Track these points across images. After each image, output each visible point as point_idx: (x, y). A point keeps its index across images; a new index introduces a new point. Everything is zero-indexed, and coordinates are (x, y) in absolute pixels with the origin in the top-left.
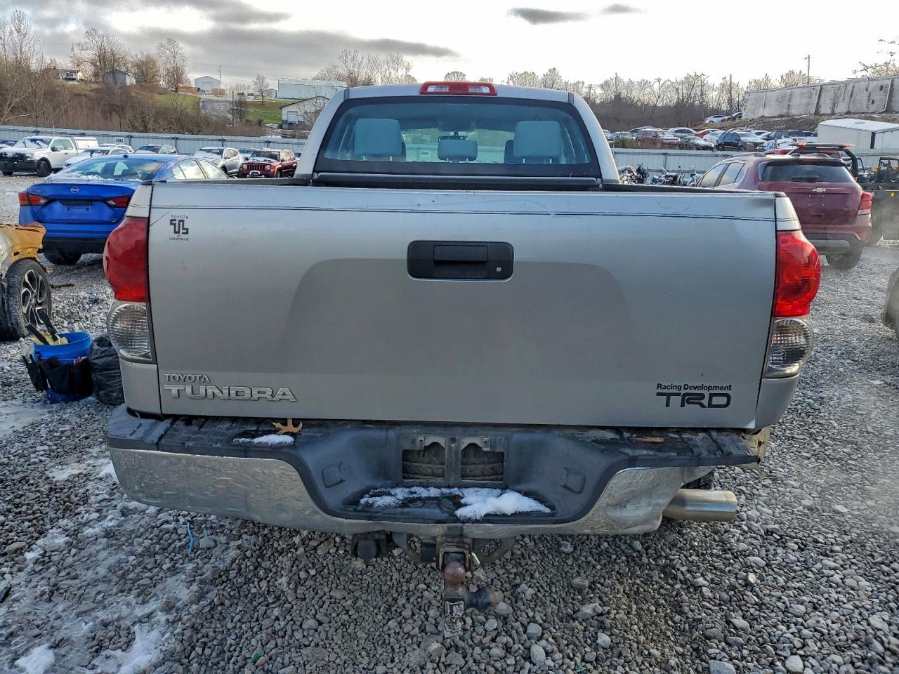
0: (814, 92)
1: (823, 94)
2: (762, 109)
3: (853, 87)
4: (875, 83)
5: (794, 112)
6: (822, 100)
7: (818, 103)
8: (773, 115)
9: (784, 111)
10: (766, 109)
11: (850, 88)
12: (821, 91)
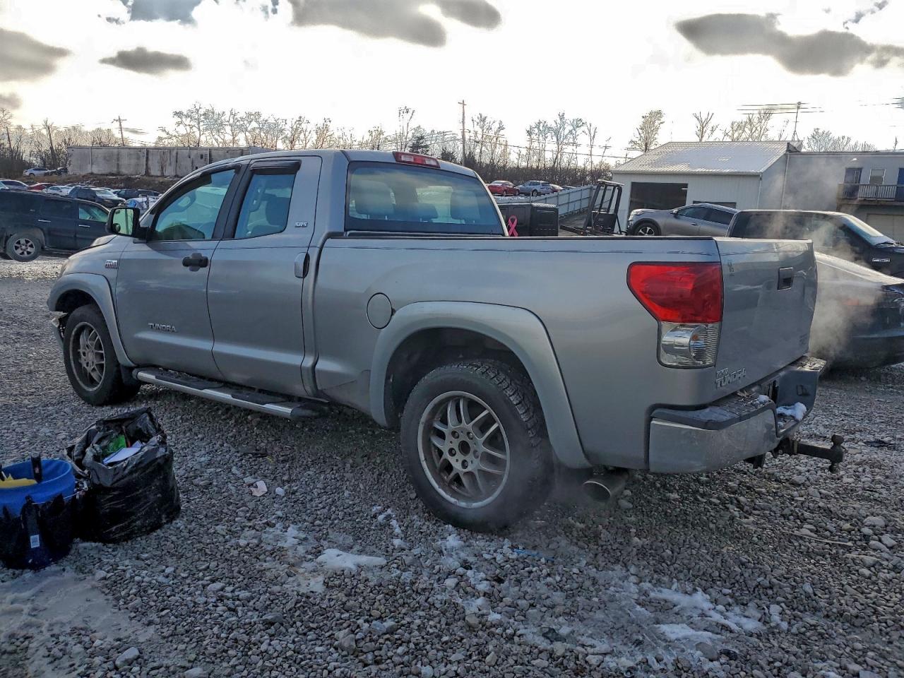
0: (141, 155)
1: (150, 158)
2: (89, 166)
3: (177, 153)
4: (195, 151)
5: (124, 171)
6: (150, 163)
7: (147, 164)
8: (103, 172)
9: (114, 170)
10: (94, 166)
11: (174, 153)
12: (147, 154)
